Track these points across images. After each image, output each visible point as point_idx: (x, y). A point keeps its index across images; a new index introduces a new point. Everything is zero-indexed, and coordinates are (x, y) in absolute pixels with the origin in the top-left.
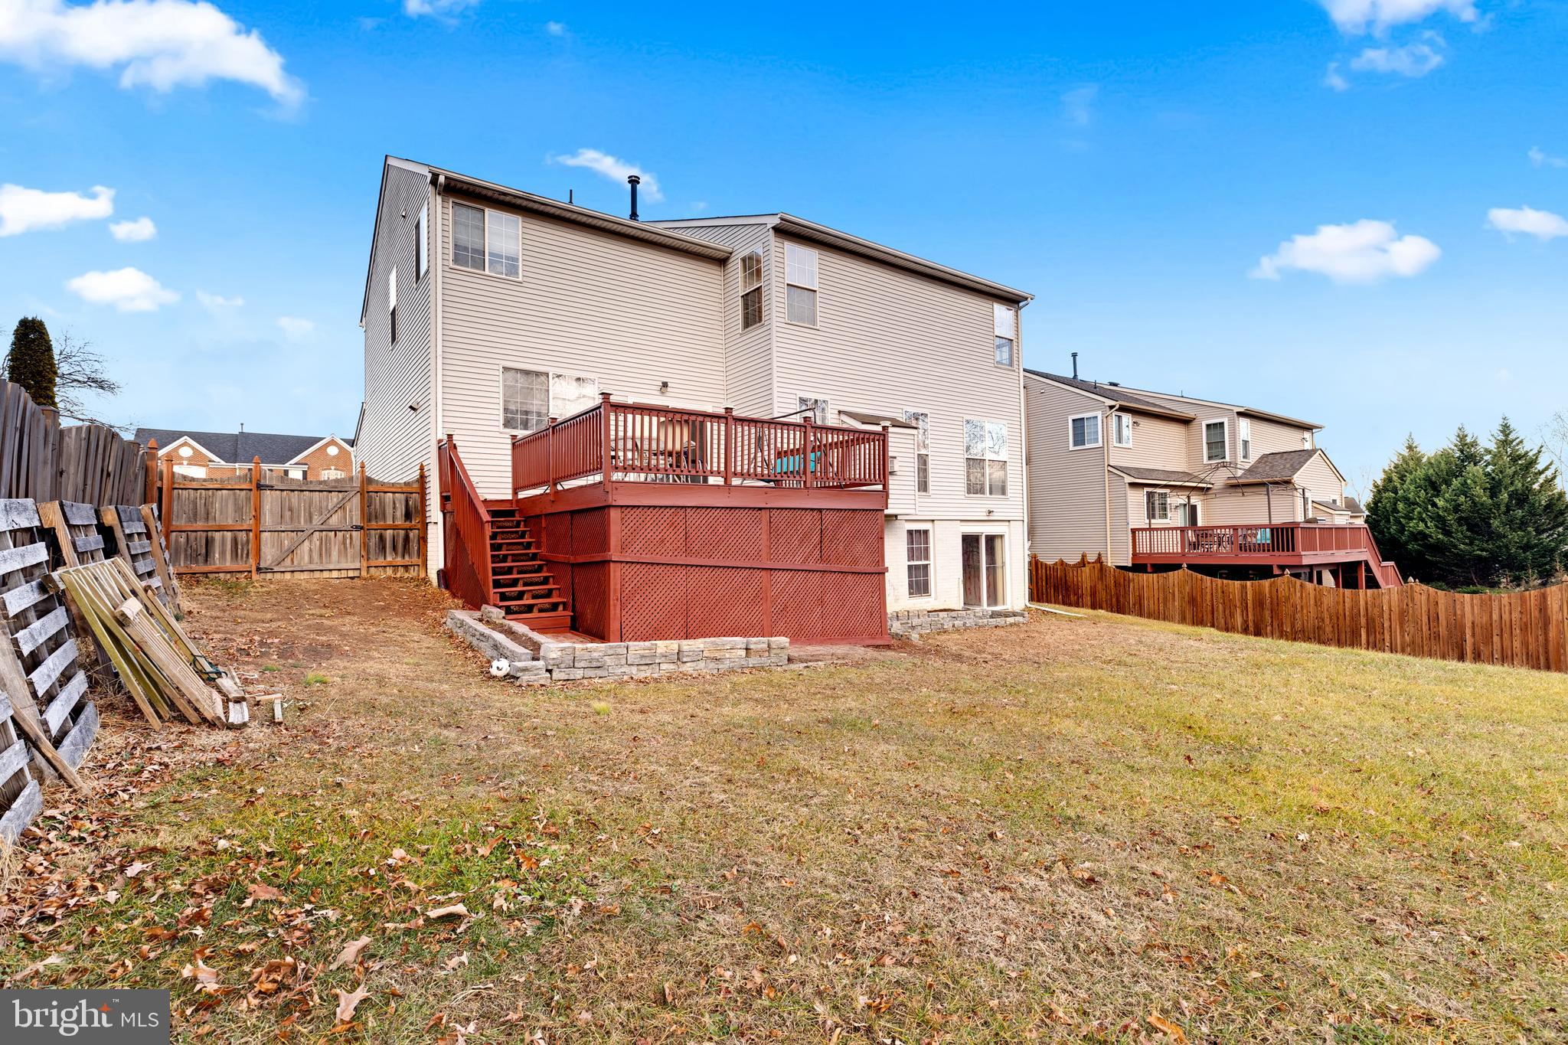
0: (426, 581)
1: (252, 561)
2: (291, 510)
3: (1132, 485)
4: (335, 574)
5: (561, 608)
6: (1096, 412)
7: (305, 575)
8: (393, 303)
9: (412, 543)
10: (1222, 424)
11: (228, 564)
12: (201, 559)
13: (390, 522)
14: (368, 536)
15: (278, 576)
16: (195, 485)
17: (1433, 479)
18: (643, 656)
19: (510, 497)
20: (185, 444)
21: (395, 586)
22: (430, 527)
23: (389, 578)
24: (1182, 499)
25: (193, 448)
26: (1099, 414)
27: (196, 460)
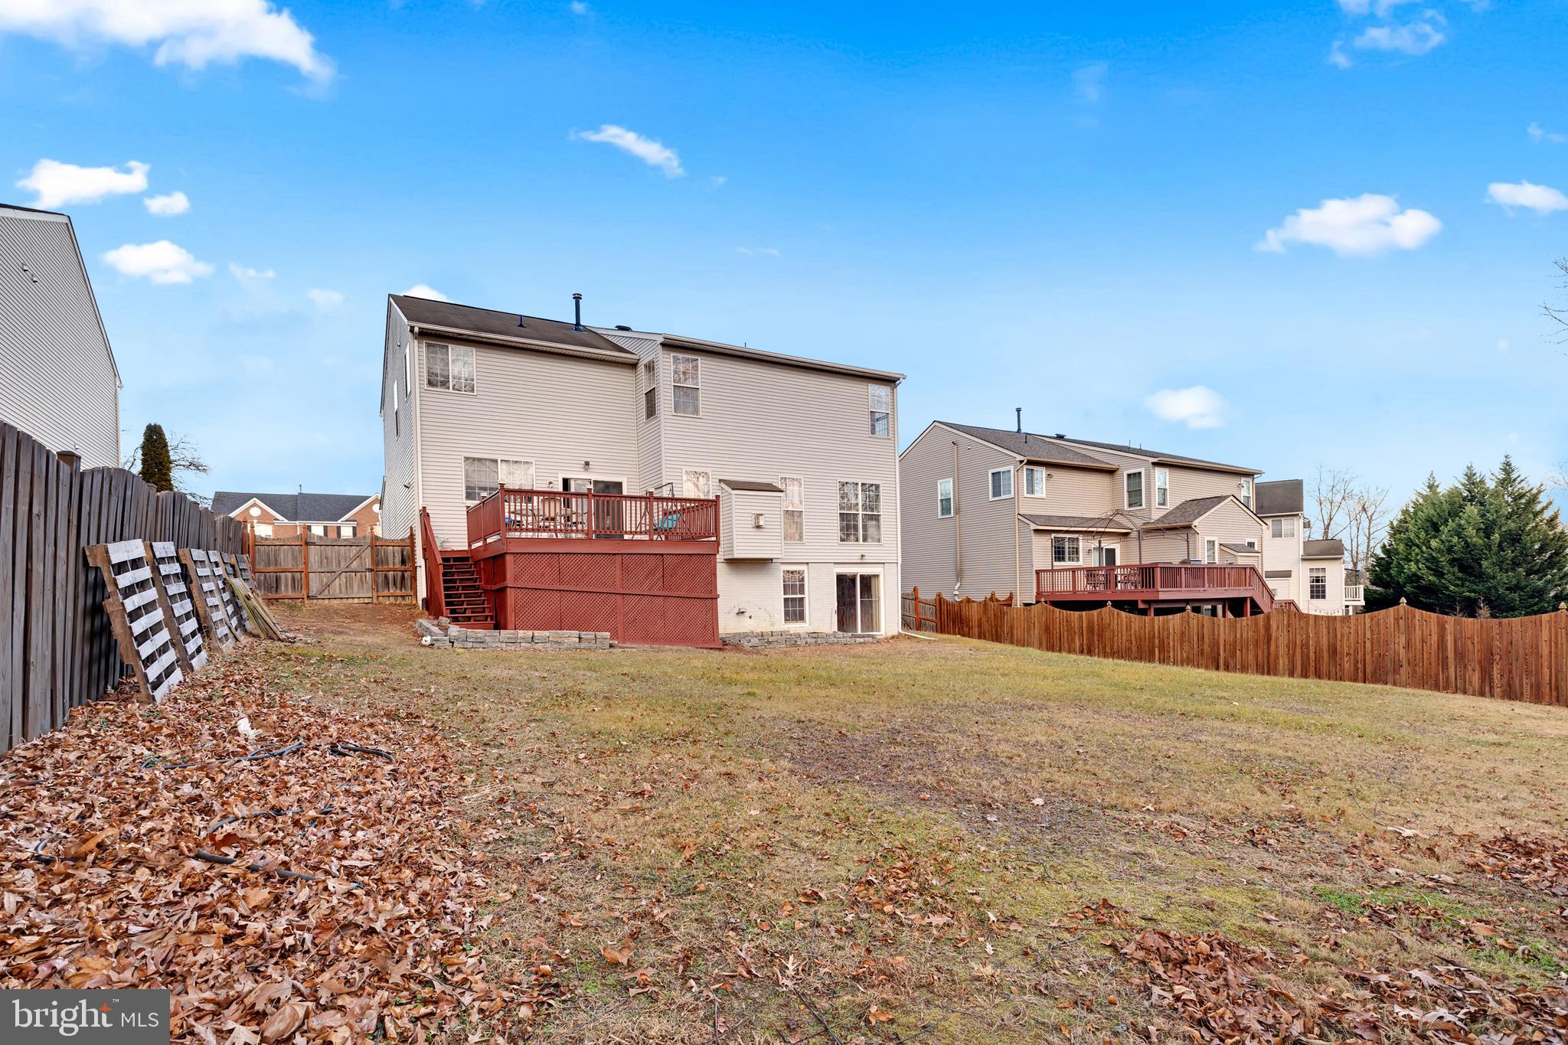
0: (415, 606)
1: (304, 592)
2: (327, 558)
3: (1036, 531)
4: (356, 601)
5: (489, 619)
6: (1010, 466)
7: (337, 602)
8: (396, 407)
9: (406, 580)
10: (1140, 473)
11: (290, 593)
12: (274, 590)
13: (391, 566)
14: (376, 576)
15: (320, 601)
16: (268, 543)
17: (1435, 519)
18: (509, 638)
19: (467, 548)
20: (255, 505)
21: (394, 608)
22: (418, 569)
23: (391, 604)
24: (1095, 544)
25: (261, 508)
26: (1011, 468)
27: (265, 519)
